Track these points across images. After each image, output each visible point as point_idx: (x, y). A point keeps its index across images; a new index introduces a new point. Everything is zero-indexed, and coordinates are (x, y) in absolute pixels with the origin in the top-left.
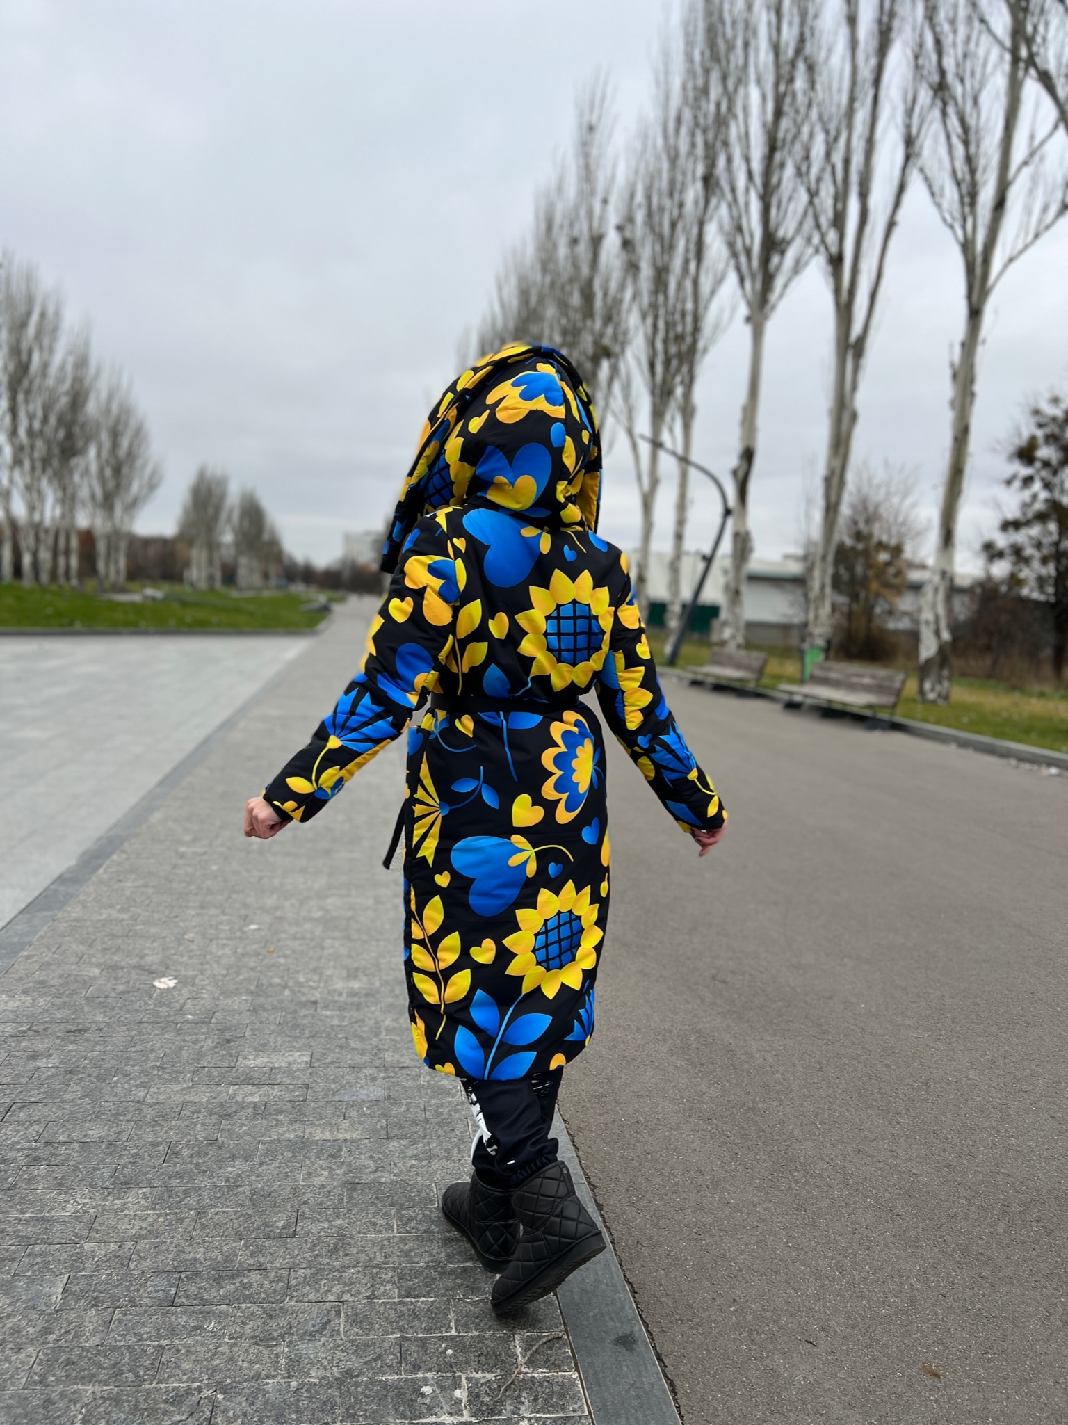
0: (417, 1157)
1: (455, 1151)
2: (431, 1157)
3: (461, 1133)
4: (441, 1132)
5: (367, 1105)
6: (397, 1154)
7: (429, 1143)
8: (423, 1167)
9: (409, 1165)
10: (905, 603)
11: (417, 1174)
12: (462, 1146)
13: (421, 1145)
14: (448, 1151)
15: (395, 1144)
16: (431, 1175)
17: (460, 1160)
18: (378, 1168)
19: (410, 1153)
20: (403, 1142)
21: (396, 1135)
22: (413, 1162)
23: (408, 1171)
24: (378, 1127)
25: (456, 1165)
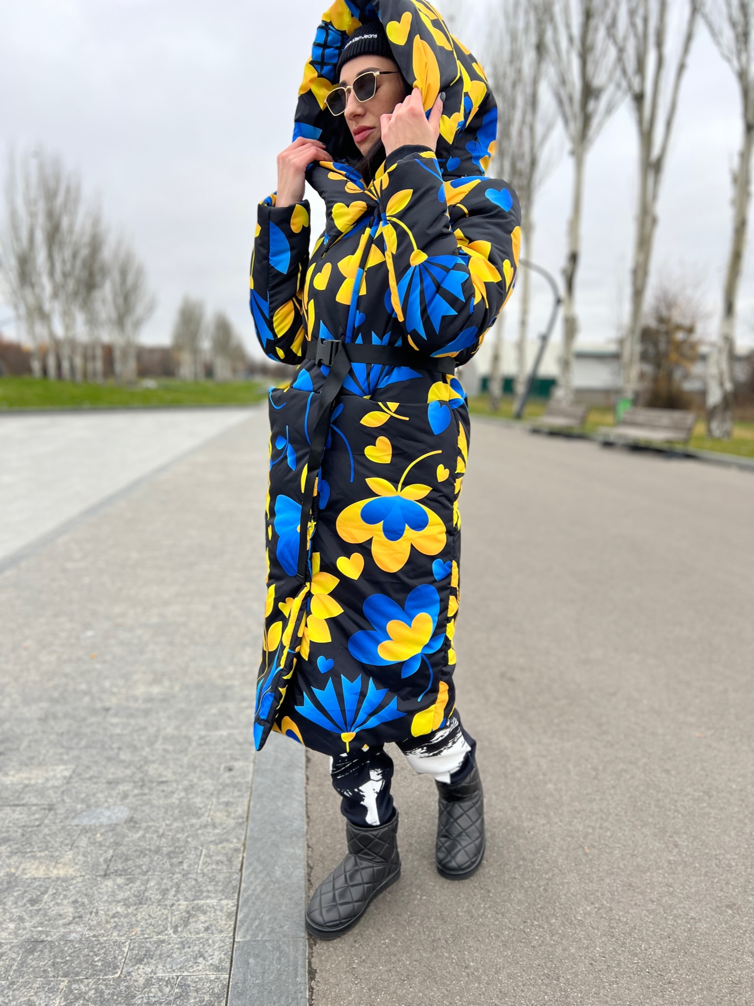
0: (126, 903)
1: (173, 892)
2: (141, 900)
3: (190, 866)
4: (168, 865)
5: (103, 830)
6: (105, 898)
7: (148, 880)
8: (126, 916)
9: (111, 913)
10: (697, 369)
11: (115, 927)
12: (183, 885)
13: (138, 883)
14: (165, 892)
15: (109, 883)
16: (132, 926)
17: (173, 905)
18: (74, 918)
19: (121, 896)
20: (120, 881)
21: (116, 871)
22: (119, 909)
23: (107, 922)
24: (101, 860)
25: (166, 912)
